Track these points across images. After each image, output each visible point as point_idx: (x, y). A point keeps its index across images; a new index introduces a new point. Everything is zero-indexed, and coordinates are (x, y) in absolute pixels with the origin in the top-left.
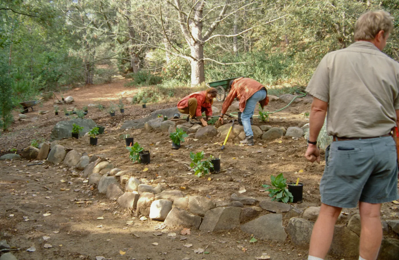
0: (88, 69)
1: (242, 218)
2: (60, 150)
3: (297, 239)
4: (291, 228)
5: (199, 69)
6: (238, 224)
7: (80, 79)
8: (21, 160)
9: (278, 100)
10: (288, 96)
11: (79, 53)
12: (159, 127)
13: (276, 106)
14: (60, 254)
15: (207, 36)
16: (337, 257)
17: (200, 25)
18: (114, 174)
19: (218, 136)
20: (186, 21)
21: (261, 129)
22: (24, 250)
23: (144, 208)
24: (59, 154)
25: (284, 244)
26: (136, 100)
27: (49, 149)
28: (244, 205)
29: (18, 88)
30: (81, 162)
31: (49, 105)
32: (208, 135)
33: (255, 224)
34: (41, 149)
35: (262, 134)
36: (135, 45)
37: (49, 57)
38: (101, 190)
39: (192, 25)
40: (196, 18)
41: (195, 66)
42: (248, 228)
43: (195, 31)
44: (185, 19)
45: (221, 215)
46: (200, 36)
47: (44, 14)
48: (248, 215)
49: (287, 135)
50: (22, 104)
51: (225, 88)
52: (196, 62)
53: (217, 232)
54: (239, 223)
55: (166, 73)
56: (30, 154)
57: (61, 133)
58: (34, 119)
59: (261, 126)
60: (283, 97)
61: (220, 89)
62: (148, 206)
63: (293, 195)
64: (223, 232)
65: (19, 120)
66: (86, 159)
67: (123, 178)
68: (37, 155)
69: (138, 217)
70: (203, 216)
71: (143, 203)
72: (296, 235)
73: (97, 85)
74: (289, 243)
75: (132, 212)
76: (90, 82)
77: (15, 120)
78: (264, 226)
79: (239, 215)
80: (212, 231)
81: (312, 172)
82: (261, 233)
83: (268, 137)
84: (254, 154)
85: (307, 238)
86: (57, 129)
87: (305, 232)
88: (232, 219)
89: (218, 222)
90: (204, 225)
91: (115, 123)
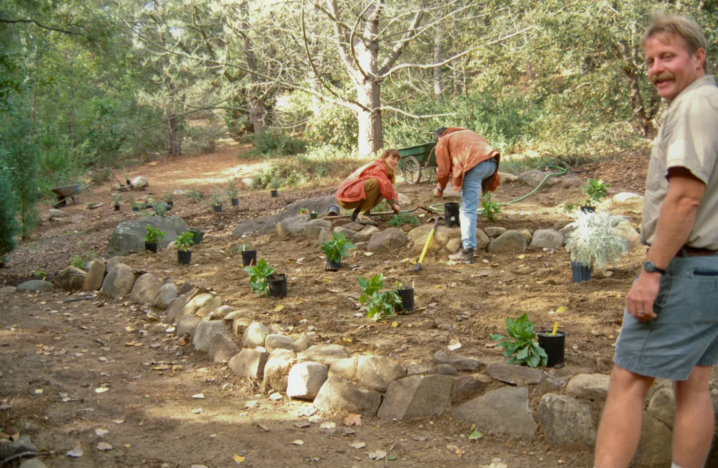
0: (172, 128)
1: (455, 395)
2: (124, 273)
3: (556, 434)
4: (544, 412)
5: (373, 126)
6: (448, 406)
7: (158, 145)
8: (54, 292)
9: (516, 181)
10: (534, 174)
11: (156, 99)
12: (301, 231)
13: (513, 192)
14: (127, 461)
15: (386, 66)
17: (374, 46)
18: (222, 316)
19: (408, 246)
20: (349, 40)
21: (486, 233)
22: (62, 454)
23: (276, 377)
24: (123, 280)
25: (533, 442)
26: (260, 183)
27: (103, 271)
28: (458, 371)
29: (48, 163)
30: (161, 294)
31: (104, 193)
32: (390, 245)
33: (479, 405)
34: (90, 271)
35: (489, 243)
36: (257, 84)
37: (102, 107)
38: (199, 346)
39: (360, 47)
40: (367, 34)
42: (467, 413)
43: (365, 57)
44: (347, 36)
45: (417, 391)
46: (374, 67)
47: (94, 30)
48: (466, 390)
49: (533, 243)
50: (55, 191)
51: (420, 159)
52: (367, 114)
53: (410, 421)
54: (450, 404)
55: (314, 134)
56: (71, 281)
57: (126, 243)
58: (76, 218)
59: (486, 229)
60: (526, 175)
61: (411, 161)
62: (284, 373)
63: (546, 352)
64: (420, 421)
65: (50, 220)
66: (170, 289)
67: (238, 323)
68: (83, 282)
69: (266, 394)
70: (383, 391)
71: (275, 369)
72: (554, 426)
73: (189, 156)
74: (542, 440)
75: (256, 385)
76: (176, 151)
77: (43, 219)
78: (496, 409)
79: (449, 390)
80: (401, 418)
81: (580, 311)
82: (490, 423)
83: (500, 248)
84: (475, 278)
85: (574, 430)
86: (119, 235)
87: (570, 419)
88: (437, 397)
89: (411, 403)
90: (387, 407)
91: (221, 224)
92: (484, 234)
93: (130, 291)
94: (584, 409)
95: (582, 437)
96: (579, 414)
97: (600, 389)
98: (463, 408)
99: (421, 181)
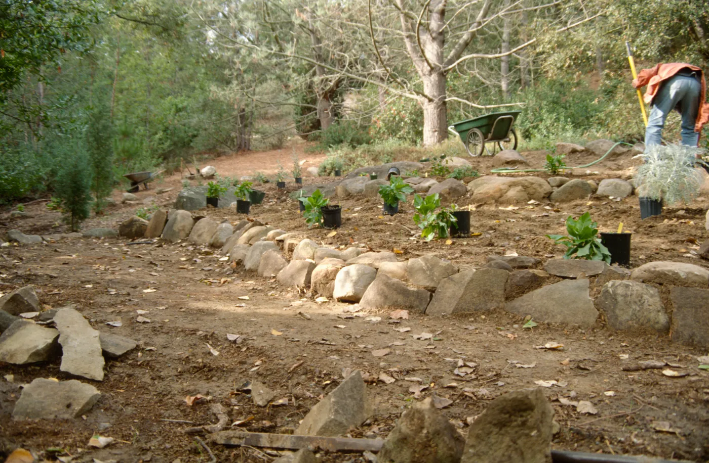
0: (241, 123)
1: (509, 289)
2: (183, 218)
3: (619, 319)
4: (606, 299)
5: (438, 116)
6: (501, 302)
7: (227, 140)
8: (118, 239)
9: (583, 151)
10: (601, 143)
11: (227, 93)
12: (361, 191)
13: (579, 161)
14: (164, 330)
15: (452, 57)
16: (703, 349)
17: (441, 38)
18: (274, 238)
19: (468, 195)
20: (416, 30)
21: (549, 183)
22: (102, 322)
23: (323, 282)
24: (182, 224)
25: (593, 329)
26: (325, 171)
27: (164, 220)
28: (514, 268)
29: (124, 151)
30: (218, 233)
31: (174, 181)
32: (449, 193)
33: (536, 298)
34: (151, 221)
35: (552, 193)
36: (324, 77)
37: (176, 106)
38: (248, 265)
39: (425, 38)
40: (434, 24)
41: (430, 112)
42: (521, 306)
43: (431, 50)
44: (413, 25)
45: (468, 283)
46: (440, 57)
47: (168, 20)
48: (521, 283)
49: (599, 192)
50: (129, 177)
51: (484, 131)
52: (432, 105)
53: (461, 314)
54: (503, 300)
55: (380, 128)
56: (134, 229)
57: (189, 205)
58: (147, 200)
59: (549, 179)
60: (593, 144)
61: (475, 134)
62: (331, 278)
64: (470, 315)
65: (123, 203)
66: (227, 228)
67: (288, 242)
68: (145, 230)
69: (312, 298)
70: (432, 291)
71: (323, 273)
72: (617, 311)
73: (257, 152)
74: (603, 327)
75: (303, 292)
76: (245, 146)
77: (117, 202)
78: (553, 299)
79: (503, 284)
80: (451, 312)
81: (648, 234)
82: (546, 313)
83: (563, 197)
84: (536, 218)
85: (640, 313)
86: (183, 197)
87: (635, 302)
88: (490, 291)
89: (462, 297)
90: (436, 304)
91: (284, 197)
92: (547, 183)
93: (188, 235)
94: (652, 292)
95: (649, 321)
96: (645, 297)
97: (669, 271)
98: (517, 302)
99: (483, 154)
